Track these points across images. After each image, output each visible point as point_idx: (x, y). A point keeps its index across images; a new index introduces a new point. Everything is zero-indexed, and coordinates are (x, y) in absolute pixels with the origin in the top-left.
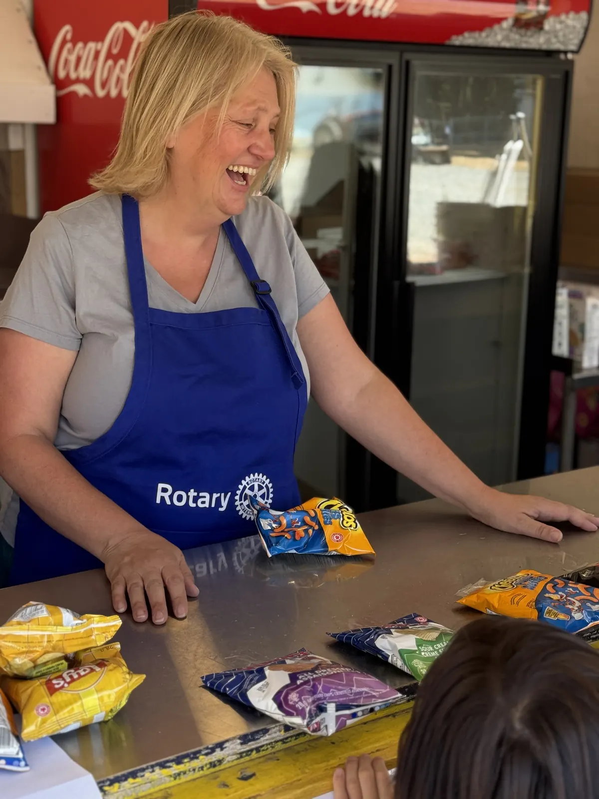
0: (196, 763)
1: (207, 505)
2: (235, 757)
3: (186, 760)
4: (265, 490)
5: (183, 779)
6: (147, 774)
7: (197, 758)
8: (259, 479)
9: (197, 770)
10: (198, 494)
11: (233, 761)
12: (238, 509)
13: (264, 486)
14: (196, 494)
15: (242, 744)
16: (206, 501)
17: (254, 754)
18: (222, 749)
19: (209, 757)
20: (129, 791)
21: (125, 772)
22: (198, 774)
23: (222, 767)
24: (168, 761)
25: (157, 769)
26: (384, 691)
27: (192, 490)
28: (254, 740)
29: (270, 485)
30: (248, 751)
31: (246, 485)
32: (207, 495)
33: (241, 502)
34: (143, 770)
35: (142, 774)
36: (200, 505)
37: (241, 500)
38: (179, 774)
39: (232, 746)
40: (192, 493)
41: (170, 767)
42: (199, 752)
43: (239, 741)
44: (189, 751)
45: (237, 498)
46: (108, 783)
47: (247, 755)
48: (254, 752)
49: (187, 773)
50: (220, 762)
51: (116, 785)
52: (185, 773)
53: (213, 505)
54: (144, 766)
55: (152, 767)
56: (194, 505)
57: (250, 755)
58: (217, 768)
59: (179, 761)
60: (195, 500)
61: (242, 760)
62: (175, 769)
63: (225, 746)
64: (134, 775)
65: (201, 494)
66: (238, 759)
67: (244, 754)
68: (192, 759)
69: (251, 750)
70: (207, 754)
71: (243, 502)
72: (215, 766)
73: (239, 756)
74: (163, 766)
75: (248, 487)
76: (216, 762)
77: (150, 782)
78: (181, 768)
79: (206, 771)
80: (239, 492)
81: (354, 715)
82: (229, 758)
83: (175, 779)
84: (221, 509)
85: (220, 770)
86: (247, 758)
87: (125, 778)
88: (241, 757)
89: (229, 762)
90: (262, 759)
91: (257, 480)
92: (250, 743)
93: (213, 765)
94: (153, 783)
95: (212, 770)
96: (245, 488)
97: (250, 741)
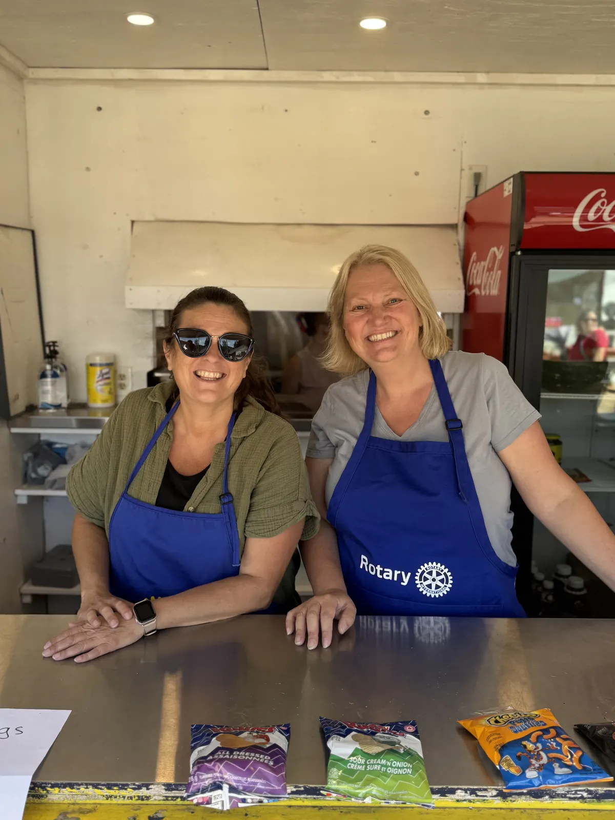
0: (123, 792)
1: (390, 578)
2: (161, 798)
3: (115, 788)
4: (443, 576)
5: (114, 801)
6: (82, 789)
7: (126, 789)
8: (437, 567)
9: (126, 798)
10: (383, 569)
11: (160, 800)
12: (418, 586)
13: (442, 573)
14: (382, 569)
15: (166, 790)
16: (389, 575)
17: (179, 801)
18: (148, 789)
19: (136, 791)
20: (68, 797)
21: (64, 782)
22: (127, 801)
23: (149, 802)
24: (99, 784)
25: (91, 788)
26: (277, 788)
27: (379, 566)
28: (177, 790)
29: (449, 574)
30: (173, 797)
31: (425, 570)
32: (390, 571)
33: (421, 582)
34: (79, 785)
35: (78, 787)
36: (385, 577)
37: (420, 580)
38: (111, 797)
39: (157, 789)
40: (379, 568)
41: (101, 789)
42: (127, 785)
43: (163, 787)
44: (119, 783)
45: (417, 578)
46: (50, 785)
47: (172, 800)
48: (179, 799)
49: (118, 797)
50: (148, 798)
51: (57, 789)
52: (116, 797)
53: (395, 579)
54: (80, 782)
55: (87, 784)
56: (381, 577)
57: (175, 800)
58: (145, 802)
59: (109, 787)
60: (382, 573)
61: (168, 802)
62: (106, 792)
63: (150, 787)
64: (71, 786)
65: (386, 570)
66: (164, 800)
67: (170, 798)
68: (120, 789)
69: (177, 797)
70: (134, 789)
71: (422, 581)
72: (143, 800)
73: (165, 798)
74: (96, 786)
75: (426, 572)
76: (144, 797)
77: (86, 795)
78: (111, 792)
79: (134, 801)
80: (418, 574)
81: (244, 801)
82: (156, 797)
83: (107, 799)
84: (402, 583)
85: (147, 804)
86: (172, 802)
87: (65, 786)
88: (167, 800)
89: (155, 800)
90: (184, 807)
91: (435, 568)
92: (173, 792)
93: (141, 798)
94: (88, 796)
95: (140, 802)
96: (423, 572)
97: (173, 789)
